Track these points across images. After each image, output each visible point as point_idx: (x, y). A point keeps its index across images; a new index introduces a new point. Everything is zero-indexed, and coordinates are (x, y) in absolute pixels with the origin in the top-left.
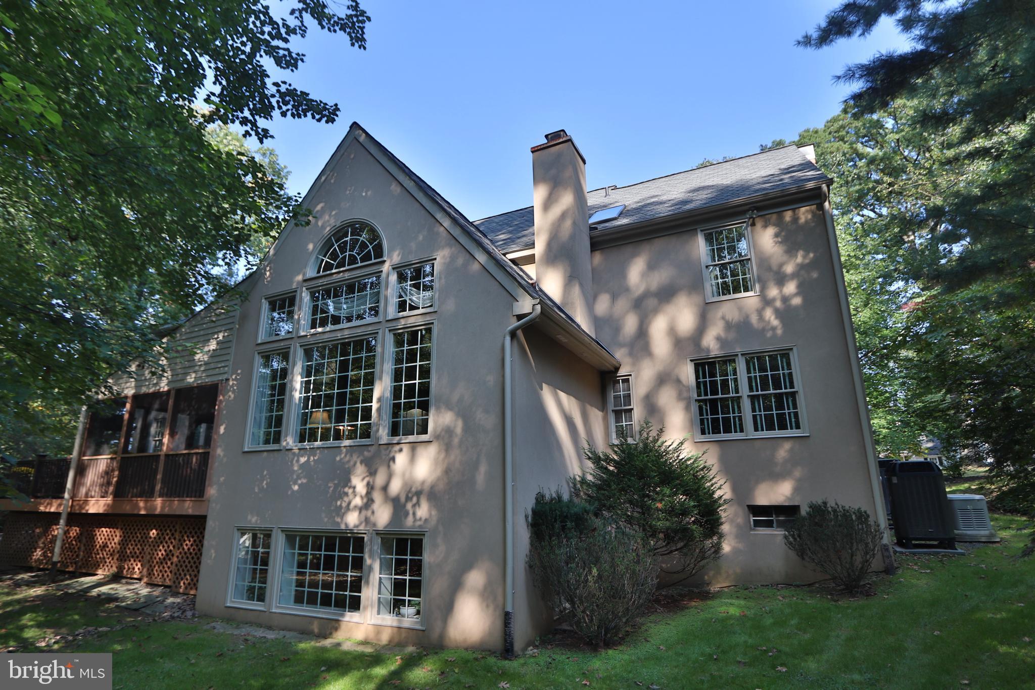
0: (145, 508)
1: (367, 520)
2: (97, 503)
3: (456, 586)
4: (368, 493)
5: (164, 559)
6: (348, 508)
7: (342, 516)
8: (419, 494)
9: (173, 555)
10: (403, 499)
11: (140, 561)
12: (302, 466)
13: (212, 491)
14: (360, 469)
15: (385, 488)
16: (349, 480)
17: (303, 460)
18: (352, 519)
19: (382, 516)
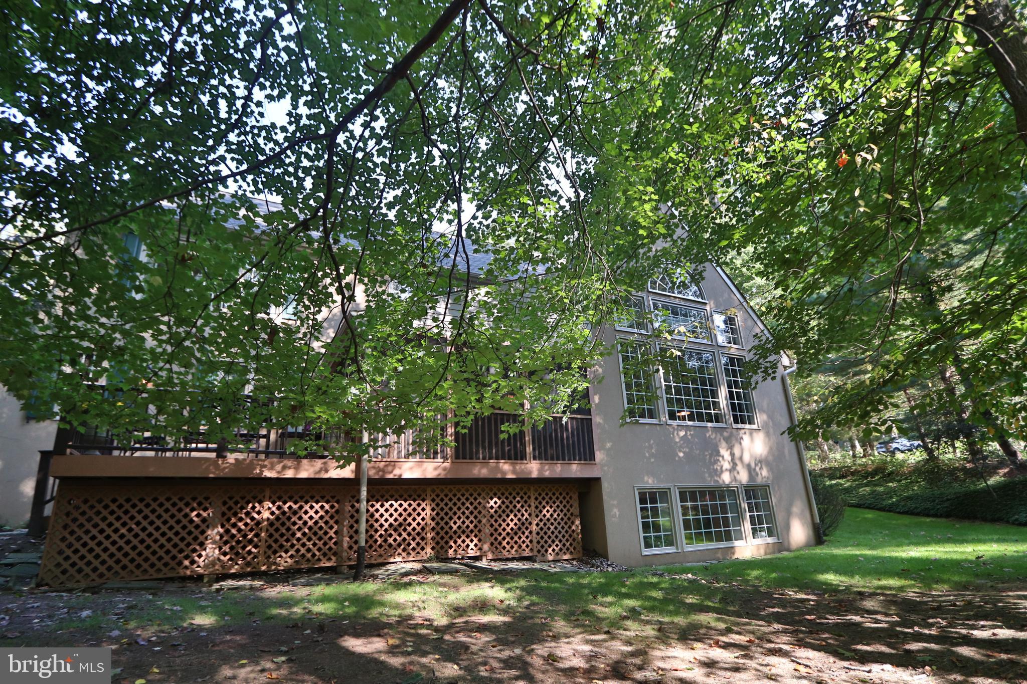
0: (514, 472)
1: (735, 479)
2: (420, 466)
3: (789, 515)
4: (733, 459)
5: (519, 529)
6: (722, 472)
7: (719, 476)
8: (760, 461)
9: (530, 524)
10: (753, 465)
11: (476, 536)
12: (682, 438)
13: (599, 456)
14: (724, 444)
15: (741, 458)
16: (718, 452)
17: (682, 433)
18: (726, 478)
19: (743, 477)
